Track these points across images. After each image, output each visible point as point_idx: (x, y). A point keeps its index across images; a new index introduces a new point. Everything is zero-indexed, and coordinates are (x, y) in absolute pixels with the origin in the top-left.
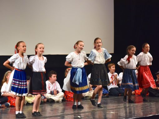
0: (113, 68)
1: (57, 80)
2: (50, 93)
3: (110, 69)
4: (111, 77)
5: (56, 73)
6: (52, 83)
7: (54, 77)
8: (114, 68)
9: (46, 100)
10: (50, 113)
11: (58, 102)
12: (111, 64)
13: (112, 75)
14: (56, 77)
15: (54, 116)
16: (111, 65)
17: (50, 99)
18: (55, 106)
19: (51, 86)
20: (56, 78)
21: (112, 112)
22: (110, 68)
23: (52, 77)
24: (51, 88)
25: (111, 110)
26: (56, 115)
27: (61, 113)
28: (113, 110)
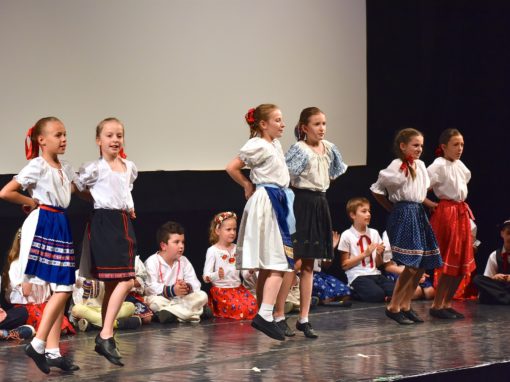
0: (364, 212)
1: (186, 253)
2: (163, 294)
3: (354, 217)
4: (357, 240)
5: (181, 229)
6: (171, 261)
7: (177, 242)
8: (368, 214)
9: (148, 316)
10: (163, 357)
11: (188, 322)
12: (358, 202)
13: (362, 237)
14: (184, 242)
15: (176, 369)
16: (359, 205)
17: (164, 312)
18: (180, 335)
19: (168, 272)
20: (181, 245)
21: (360, 355)
22: (355, 213)
23: (170, 241)
24: (166, 278)
25: (357, 348)
26: (182, 363)
27: (197, 357)
28: (363, 347)
